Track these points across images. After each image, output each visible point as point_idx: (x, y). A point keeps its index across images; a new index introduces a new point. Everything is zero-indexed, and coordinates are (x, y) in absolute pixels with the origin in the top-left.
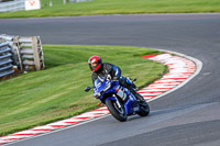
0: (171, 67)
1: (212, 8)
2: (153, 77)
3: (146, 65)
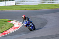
0: (15, 24)
1: (25, 9)
2: (10, 27)
3: (8, 24)
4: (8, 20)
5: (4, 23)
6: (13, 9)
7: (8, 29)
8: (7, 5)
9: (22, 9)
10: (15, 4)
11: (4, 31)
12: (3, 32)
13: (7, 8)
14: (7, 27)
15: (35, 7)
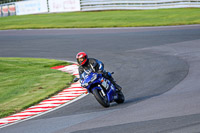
1: (114, 23)
2: (61, 86)
3: (55, 75)
4: (54, 61)
5: (43, 73)
6: (73, 24)
7: (57, 93)
8: (52, 10)
9: (104, 23)
10: (78, 9)
11: (42, 100)
12: (38, 103)
13: (54, 22)
14: (52, 85)
15: (149, 16)
